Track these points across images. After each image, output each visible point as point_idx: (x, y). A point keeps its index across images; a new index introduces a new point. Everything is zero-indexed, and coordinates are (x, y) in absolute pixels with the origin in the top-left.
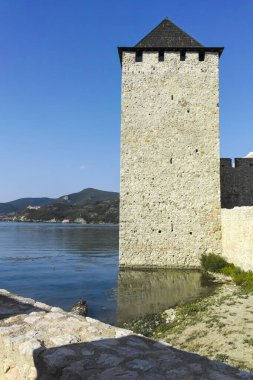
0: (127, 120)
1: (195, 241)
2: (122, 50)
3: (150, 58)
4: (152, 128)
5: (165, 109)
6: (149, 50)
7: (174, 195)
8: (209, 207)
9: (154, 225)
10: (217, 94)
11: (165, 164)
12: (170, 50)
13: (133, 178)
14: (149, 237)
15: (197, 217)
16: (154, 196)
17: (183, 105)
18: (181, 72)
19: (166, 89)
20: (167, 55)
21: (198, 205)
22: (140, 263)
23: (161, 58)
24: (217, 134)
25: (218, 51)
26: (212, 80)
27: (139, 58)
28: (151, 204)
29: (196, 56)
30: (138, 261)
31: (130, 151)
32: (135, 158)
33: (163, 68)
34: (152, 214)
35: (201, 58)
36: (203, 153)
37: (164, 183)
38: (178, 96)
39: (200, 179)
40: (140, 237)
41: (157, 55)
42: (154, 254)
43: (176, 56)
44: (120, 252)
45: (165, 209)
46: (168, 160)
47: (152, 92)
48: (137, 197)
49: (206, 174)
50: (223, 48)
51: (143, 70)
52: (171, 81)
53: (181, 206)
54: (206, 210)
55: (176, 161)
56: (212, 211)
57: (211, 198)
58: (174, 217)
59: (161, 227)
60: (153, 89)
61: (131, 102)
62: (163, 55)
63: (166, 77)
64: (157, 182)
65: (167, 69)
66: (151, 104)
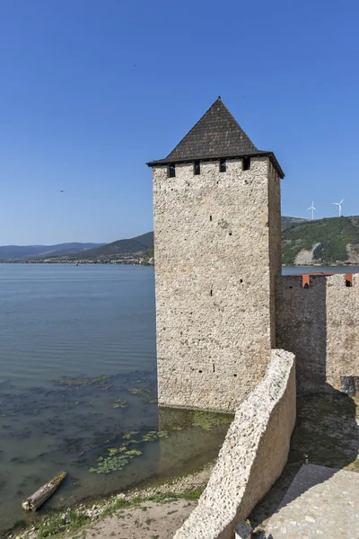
0: (160, 247)
1: (241, 384)
2: (152, 166)
3: (184, 172)
4: (188, 256)
5: (203, 232)
7: (215, 332)
8: (256, 347)
9: (193, 365)
10: (266, 210)
11: (204, 297)
13: (169, 312)
14: (188, 376)
15: (243, 357)
16: (193, 332)
17: (224, 228)
18: (220, 186)
19: (203, 210)
20: (203, 167)
21: (243, 345)
22: (180, 403)
23: (197, 171)
24: (267, 261)
26: (259, 193)
28: (190, 341)
29: (239, 164)
30: (177, 401)
31: (165, 283)
32: (171, 290)
33: (199, 183)
34: (191, 352)
35: (246, 167)
36: (249, 283)
37: (203, 319)
38: (218, 217)
39: (246, 315)
40: (179, 376)
41: (192, 167)
42: (194, 395)
43: (215, 167)
44: (159, 391)
45: (206, 348)
46: (208, 292)
47: (187, 213)
48: (174, 333)
49: (253, 309)
51: (176, 187)
52: (209, 199)
53: (224, 344)
54: (253, 351)
55: (217, 294)
56: (260, 352)
57: (259, 336)
58: (215, 357)
59: (201, 367)
60: (189, 209)
61: (164, 226)
62: (199, 168)
63: (202, 193)
64: (195, 317)
65: (203, 184)
66: (186, 227)
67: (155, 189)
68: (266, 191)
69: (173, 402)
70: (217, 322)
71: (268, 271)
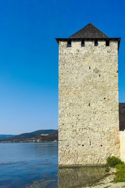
0: (62, 81)
1: (104, 150)
2: (59, 40)
3: (76, 45)
4: (77, 86)
5: (85, 74)
6: (75, 40)
7: (91, 124)
8: (112, 130)
9: (79, 142)
10: (117, 65)
11: (86, 107)
12: (88, 40)
13: (66, 115)
14: (76, 149)
15: (105, 136)
16: (80, 125)
17: (96, 72)
18: (95, 53)
19: (86, 63)
20: (86, 43)
21: (106, 130)
22: (71, 163)
23: (83, 45)
24: (117, 89)
25: (117, 40)
26: (114, 57)
27: (69, 45)
28: (78, 130)
29: (104, 43)
30: (70, 162)
31: (64, 100)
32: (67, 104)
33: (83, 50)
34: (78, 135)
35: (107, 44)
36: (109, 99)
37: (85, 118)
38: (93, 67)
39: (107, 115)
40: (71, 149)
41: (80, 43)
42: (79, 158)
43: (92, 43)
44: (59, 158)
45: (86, 133)
46: (88, 105)
47: (77, 65)
48: (69, 126)
49: (111, 112)
50: (120, 38)
51: (72, 52)
52: (89, 58)
53: (96, 130)
54: (110, 132)
55: (93, 105)
56: (114, 133)
57: (114, 125)
58: (91, 137)
59: (83, 143)
60: (78, 63)
61: (65, 71)
62: (84, 43)
63: (86, 56)
64: (81, 117)
65: (86, 51)
66: (77, 72)
67: (60, 52)
68: (117, 56)
69: (67, 164)
70: (92, 120)
71: (118, 94)
